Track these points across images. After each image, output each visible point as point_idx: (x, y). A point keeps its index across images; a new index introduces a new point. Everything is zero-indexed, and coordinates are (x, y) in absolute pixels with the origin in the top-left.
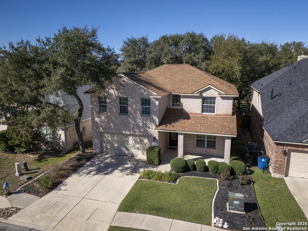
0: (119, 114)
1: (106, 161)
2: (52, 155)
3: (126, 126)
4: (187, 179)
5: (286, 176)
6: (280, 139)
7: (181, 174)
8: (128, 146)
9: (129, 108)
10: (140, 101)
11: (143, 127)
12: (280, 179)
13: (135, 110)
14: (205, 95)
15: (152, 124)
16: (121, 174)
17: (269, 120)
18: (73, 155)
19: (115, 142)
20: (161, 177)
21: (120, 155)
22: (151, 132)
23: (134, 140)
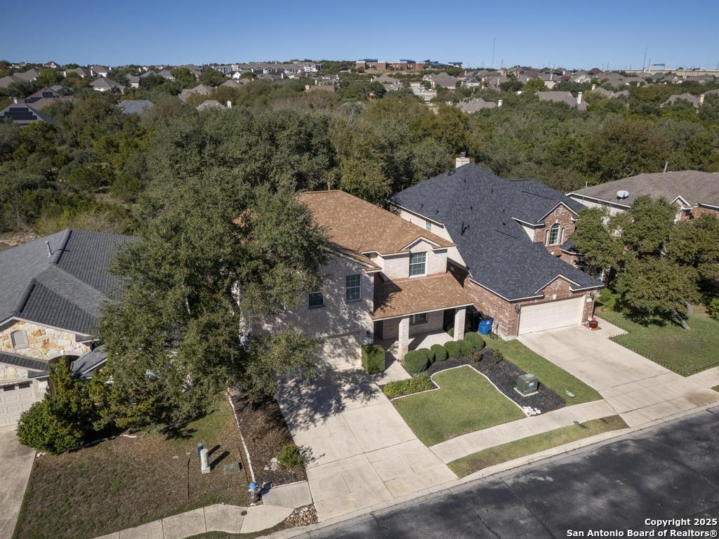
0: (309, 309)
1: (304, 391)
3: (322, 325)
5: (517, 335)
6: (515, 296)
7: (426, 373)
9: (327, 296)
10: (344, 282)
11: (350, 320)
12: (512, 340)
13: (337, 297)
14: (413, 250)
15: (365, 312)
16: (358, 403)
22: (363, 325)
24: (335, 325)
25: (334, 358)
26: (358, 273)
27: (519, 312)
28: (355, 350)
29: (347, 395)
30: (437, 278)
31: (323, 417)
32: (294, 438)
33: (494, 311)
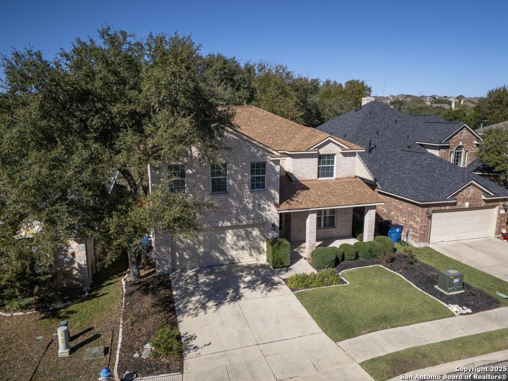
0: (211, 193)
1: (202, 280)
3: (225, 213)
5: (429, 243)
6: (426, 199)
7: (334, 270)
10: (249, 168)
11: (254, 210)
12: (425, 248)
13: (241, 184)
14: (322, 151)
15: (270, 204)
16: (257, 293)
24: (238, 214)
25: (237, 250)
26: (262, 160)
27: (430, 217)
28: (259, 244)
29: (246, 286)
30: (346, 182)
31: (216, 305)
32: (180, 325)
33: (404, 219)
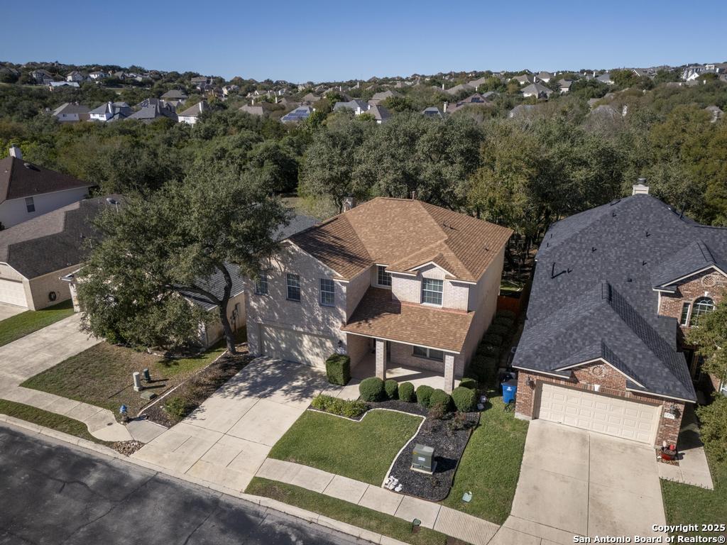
0: (287, 299)
1: (267, 372)
2: (186, 354)
3: (298, 319)
4: (379, 413)
5: (535, 417)
6: (524, 363)
7: (373, 404)
8: (302, 350)
9: (302, 293)
10: (318, 283)
11: (323, 323)
12: (524, 421)
13: (312, 296)
14: (425, 274)
15: (338, 321)
16: (283, 399)
17: (535, 319)
18: (217, 357)
19: (282, 340)
20: (340, 407)
21: (289, 361)
22: (336, 333)
23: (311, 340)
24: (309, 323)
25: (312, 355)
26: (330, 279)
27: (539, 387)
